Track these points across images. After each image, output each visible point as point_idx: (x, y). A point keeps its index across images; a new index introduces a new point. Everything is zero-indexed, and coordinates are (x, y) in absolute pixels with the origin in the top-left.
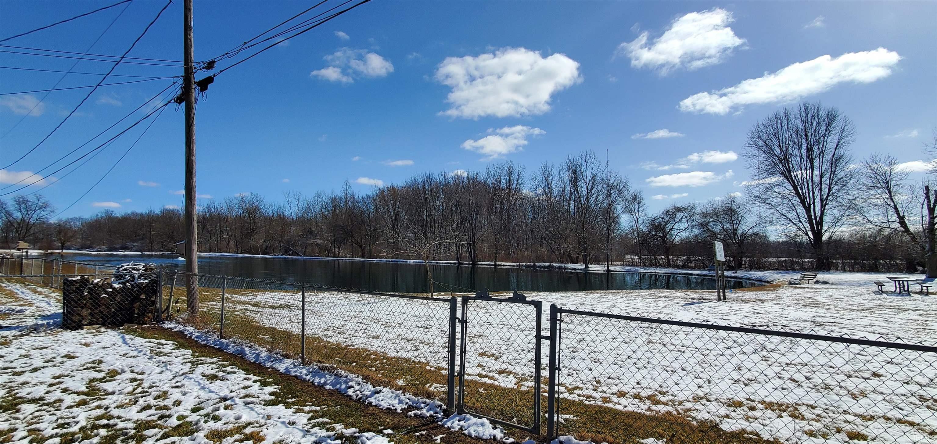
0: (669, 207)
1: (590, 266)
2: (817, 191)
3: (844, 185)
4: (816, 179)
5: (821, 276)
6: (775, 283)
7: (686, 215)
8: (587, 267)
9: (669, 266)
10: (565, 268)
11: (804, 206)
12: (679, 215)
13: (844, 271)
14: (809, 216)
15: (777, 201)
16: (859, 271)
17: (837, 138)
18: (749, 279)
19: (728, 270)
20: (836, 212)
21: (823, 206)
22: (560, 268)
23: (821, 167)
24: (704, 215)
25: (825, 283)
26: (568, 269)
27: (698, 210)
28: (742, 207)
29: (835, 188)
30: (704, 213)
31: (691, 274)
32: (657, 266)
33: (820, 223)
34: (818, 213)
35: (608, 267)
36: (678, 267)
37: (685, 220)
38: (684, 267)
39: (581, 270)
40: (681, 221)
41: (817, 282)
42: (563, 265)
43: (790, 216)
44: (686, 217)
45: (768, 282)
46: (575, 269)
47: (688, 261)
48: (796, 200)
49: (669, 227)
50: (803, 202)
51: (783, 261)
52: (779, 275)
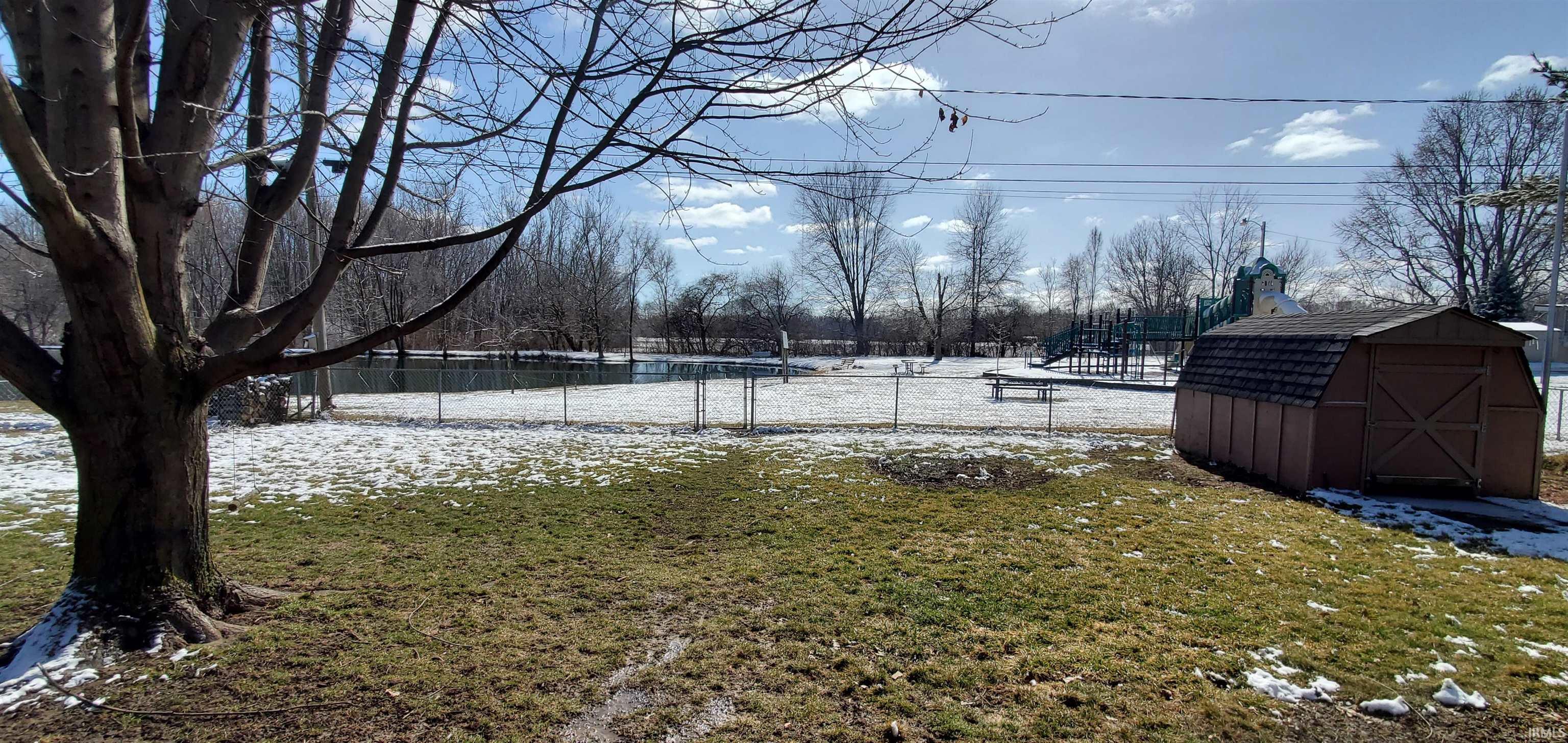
0: (707, 275)
1: (605, 355)
5: (859, 362)
6: (819, 370)
7: (727, 285)
8: (601, 356)
9: (705, 352)
10: (567, 359)
11: (848, 281)
12: (720, 286)
14: (853, 294)
22: (559, 358)
24: (748, 287)
25: (861, 367)
26: (572, 359)
27: (741, 280)
30: (747, 284)
35: (631, 356)
36: (717, 354)
37: (725, 292)
38: (723, 353)
39: (593, 360)
40: (720, 293)
41: (855, 367)
42: (563, 354)
44: (727, 289)
45: (813, 369)
46: (583, 360)
47: (728, 345)
52: (824, 362)
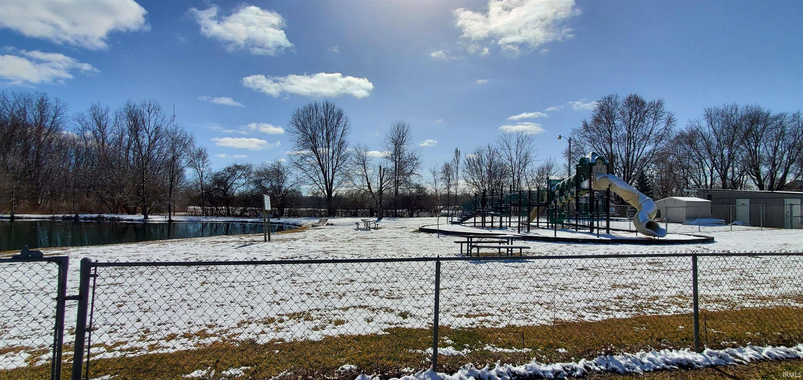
0: (231, 165)
1: (149, 217)
2: (330, 163)
3: (344, 161)
4: (331, 155)
5: (330, 221)
6: (304, 226)
7: (244, 172)
8: (146, 217)
9: (229, 215)
10: (119, 219)
11: (323, 172)
12: (239, 173)
13: (342, 216)
14: (326, 180)
15: (308, 167)
16: (348, 217)
17: (342, 129)
18: (288, 224)
19: (273, 218)
20: (340, 178)
21: (333, 173)
22: (113, 219)
23: (333, 147)
24: (259, 174)
25: (332, 225)
26: (123, 220)
27: (254, 169)
28: (285, 170)
29: (340, 162)
30: (258, 172)
31: (247, 222)
32: (218, 215)
33: (331, 185)
34: (331, 178)
35: (170, 217)
36: (237, 216)
37: (243, 177)
38: (241, 216)
39: (139, 220)
40: (240, 177)
41: (328, 224)
42: (116, 216)
43: (315, 178)
44: (244, 175)
45: (300, 226)
46: (131, 220)
47: (245, 211)
48: (319, 168)
49: (230, 181)
50: (322, 170)
51: (309, 210)
52: (307, 221)
